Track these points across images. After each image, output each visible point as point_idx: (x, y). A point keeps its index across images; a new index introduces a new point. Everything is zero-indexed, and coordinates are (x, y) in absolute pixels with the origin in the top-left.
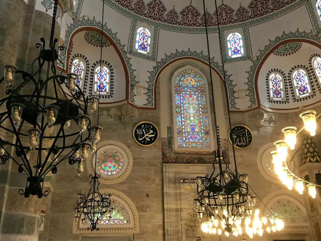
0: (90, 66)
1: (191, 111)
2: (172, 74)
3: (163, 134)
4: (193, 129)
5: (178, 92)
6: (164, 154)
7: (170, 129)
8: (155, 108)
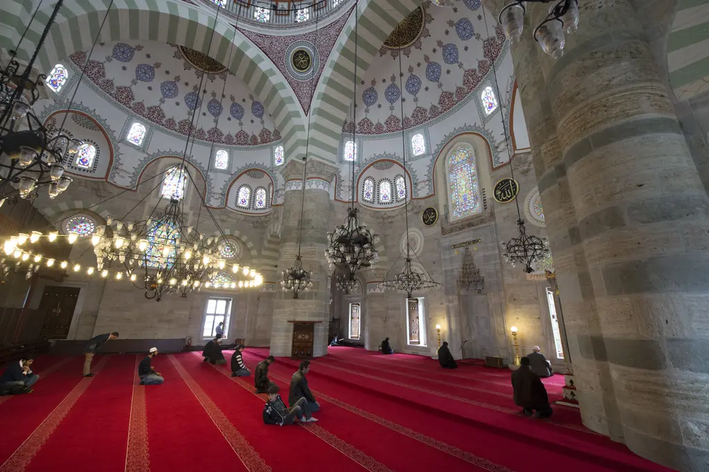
0: (392, 182)
1: (463, 182)
2: (445, 158)
3: (442, 212)
4: (465, 199)
5: (451, 171)
6: (443, 228)
7: (446, 206)
8: (434, 195)
